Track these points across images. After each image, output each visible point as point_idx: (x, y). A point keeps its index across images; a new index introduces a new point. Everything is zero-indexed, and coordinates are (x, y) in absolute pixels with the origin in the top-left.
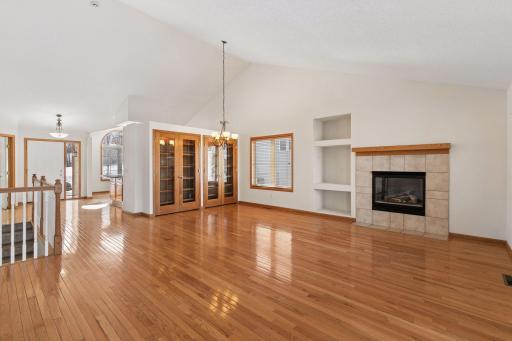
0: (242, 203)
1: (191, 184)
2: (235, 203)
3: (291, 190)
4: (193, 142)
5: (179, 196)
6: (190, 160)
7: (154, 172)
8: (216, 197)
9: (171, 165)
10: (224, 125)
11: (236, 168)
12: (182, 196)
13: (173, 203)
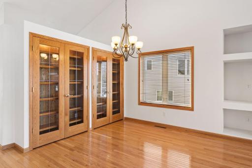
0: (127, 119)
1: (78, 103)
2: (122, 120)
3: (192, 109)
4: (81, 55)
5: (64, 119)
6: (78, 75)
7: (31, 90)
8: (104, 115)
9: (54, 80)
10: (126, 29)
11: (122, 84)
12: (68, 118)
13: (57, 128)
